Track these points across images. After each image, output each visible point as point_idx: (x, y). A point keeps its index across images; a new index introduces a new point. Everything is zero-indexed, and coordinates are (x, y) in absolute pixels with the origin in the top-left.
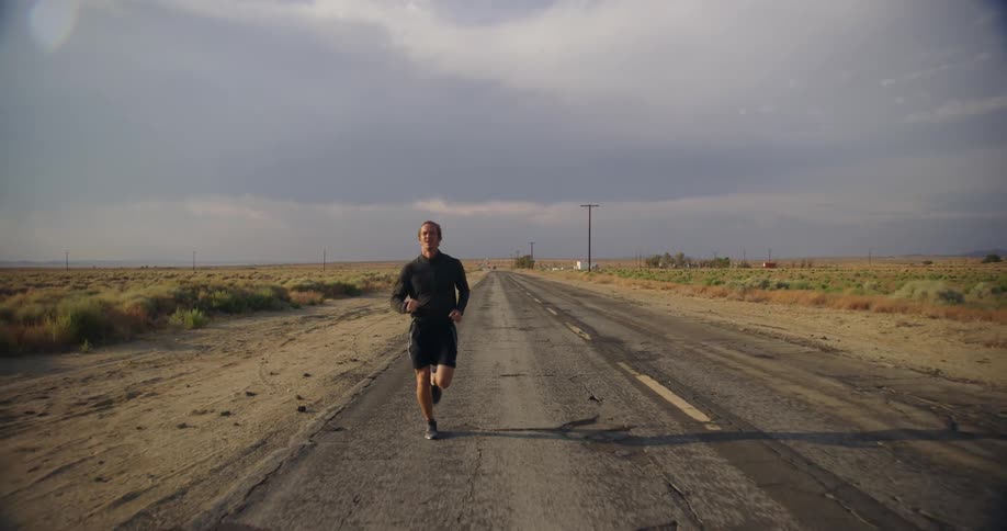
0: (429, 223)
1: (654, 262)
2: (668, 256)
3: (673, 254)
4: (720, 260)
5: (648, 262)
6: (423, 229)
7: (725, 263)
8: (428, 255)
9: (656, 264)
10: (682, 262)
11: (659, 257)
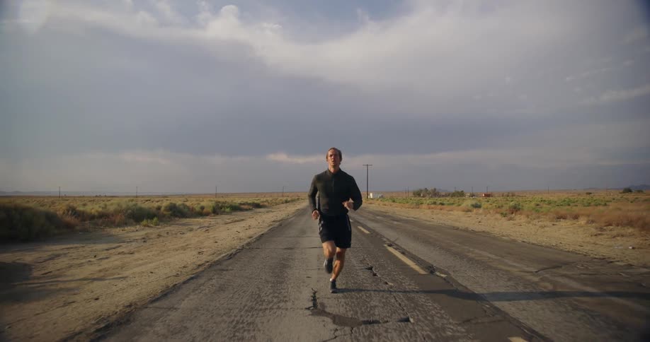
0: (334, 148)
1: (418, 194)
2: (426, 190)
3: (430, 188)
4: (458, 192)
5: (414, 194)
6: (330, 153)
7: (461, 194)
8: (332, 170)
9: (419, 195)
10: (435, 194)
11: (421, 191)
